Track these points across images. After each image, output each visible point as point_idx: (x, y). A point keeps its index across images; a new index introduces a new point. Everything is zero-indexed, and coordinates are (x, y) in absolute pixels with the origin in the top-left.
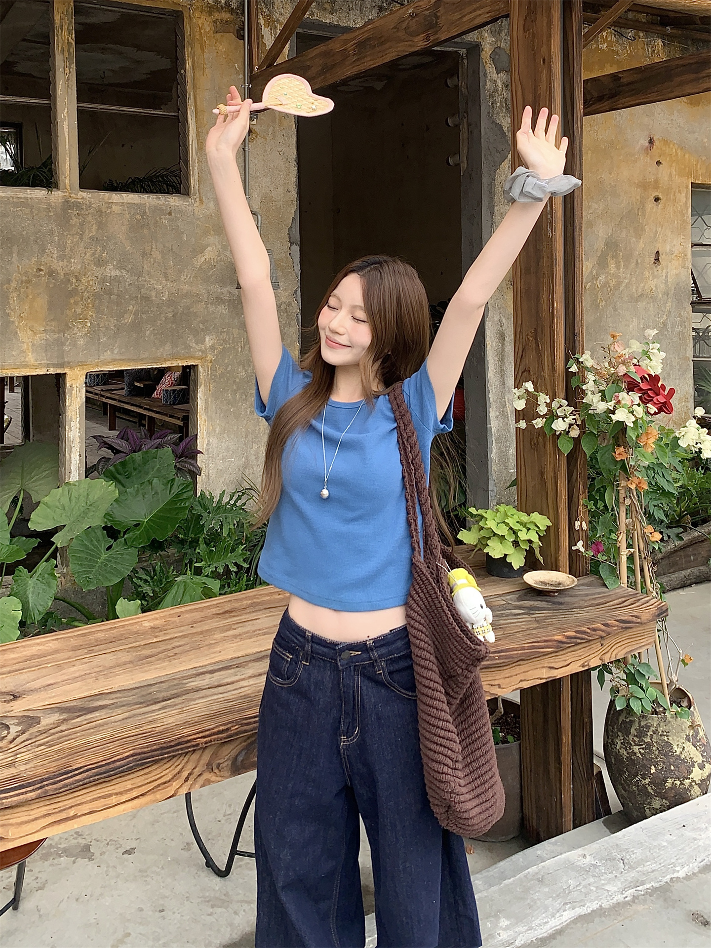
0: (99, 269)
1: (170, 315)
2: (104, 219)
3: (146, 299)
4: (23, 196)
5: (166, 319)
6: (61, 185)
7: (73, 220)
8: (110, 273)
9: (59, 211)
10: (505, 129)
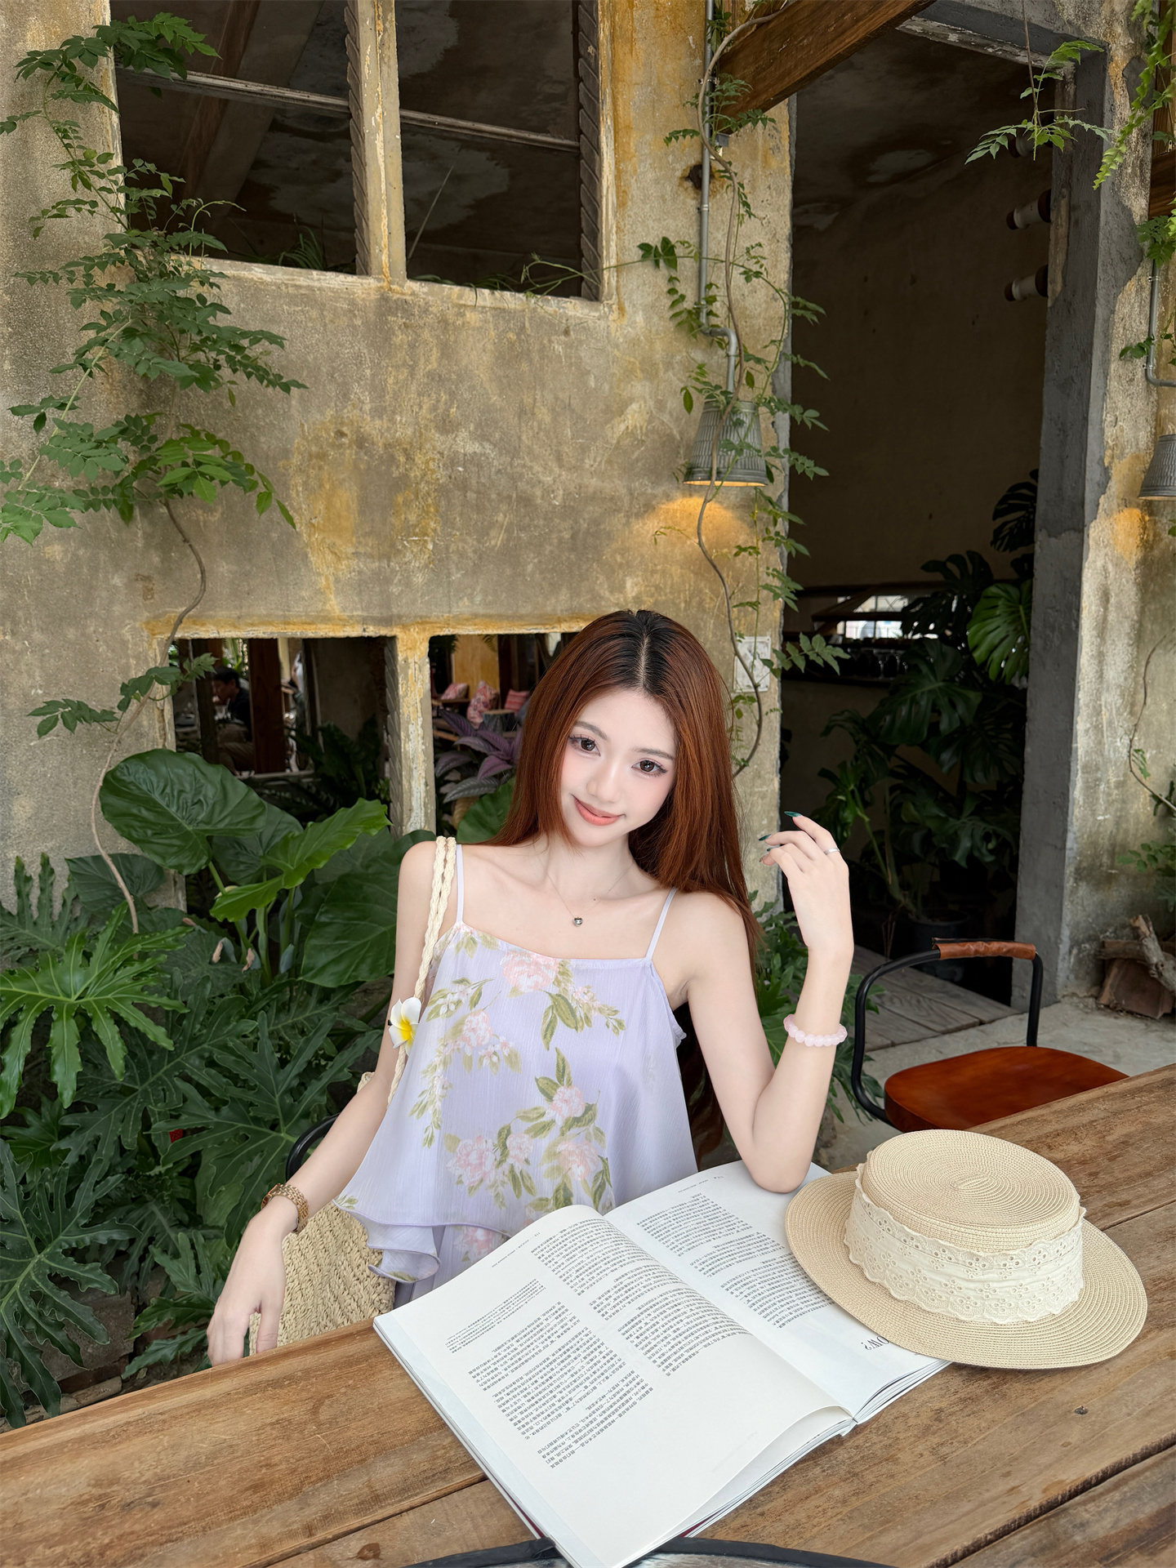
0: (442, 438)
1: (566, 535)
2: (452, 338)
3: (526, 501)
4: (305, 284)
5: (560, 540)
6: (374, 266)
7: (397, 336)
8: (464, 447)
9: (371, 316)
10: (1137, 219)
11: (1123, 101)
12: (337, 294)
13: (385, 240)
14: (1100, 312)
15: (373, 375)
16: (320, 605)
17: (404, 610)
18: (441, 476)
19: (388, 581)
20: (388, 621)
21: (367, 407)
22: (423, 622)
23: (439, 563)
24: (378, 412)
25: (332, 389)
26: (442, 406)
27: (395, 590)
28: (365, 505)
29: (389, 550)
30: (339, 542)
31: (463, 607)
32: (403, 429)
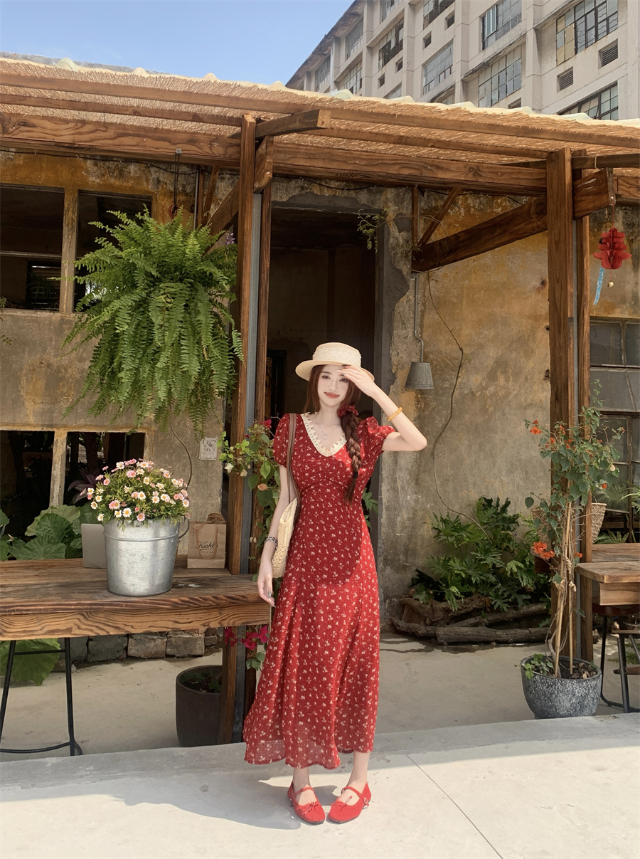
7: (66, 331)
9: (57, 325)
10: (405, 274)
11: (394, 230)
12: (45, 319)
13: (65, 301)
14: (386, 310)
15: (55, 344)
16: (26, 420)
17: (58, 422)
18: (78, 376)
19: (53, 412)
20: (52, 426)
21: (52, 354)
22: (65, 426)
24: (56, 356)
25: (40, 349)
26: (80, 353)
27: (55, 415)
28: (47, 387)
29: (55, 401)
30: (36, 398)
31: (82, 422)
32: (65, 361)
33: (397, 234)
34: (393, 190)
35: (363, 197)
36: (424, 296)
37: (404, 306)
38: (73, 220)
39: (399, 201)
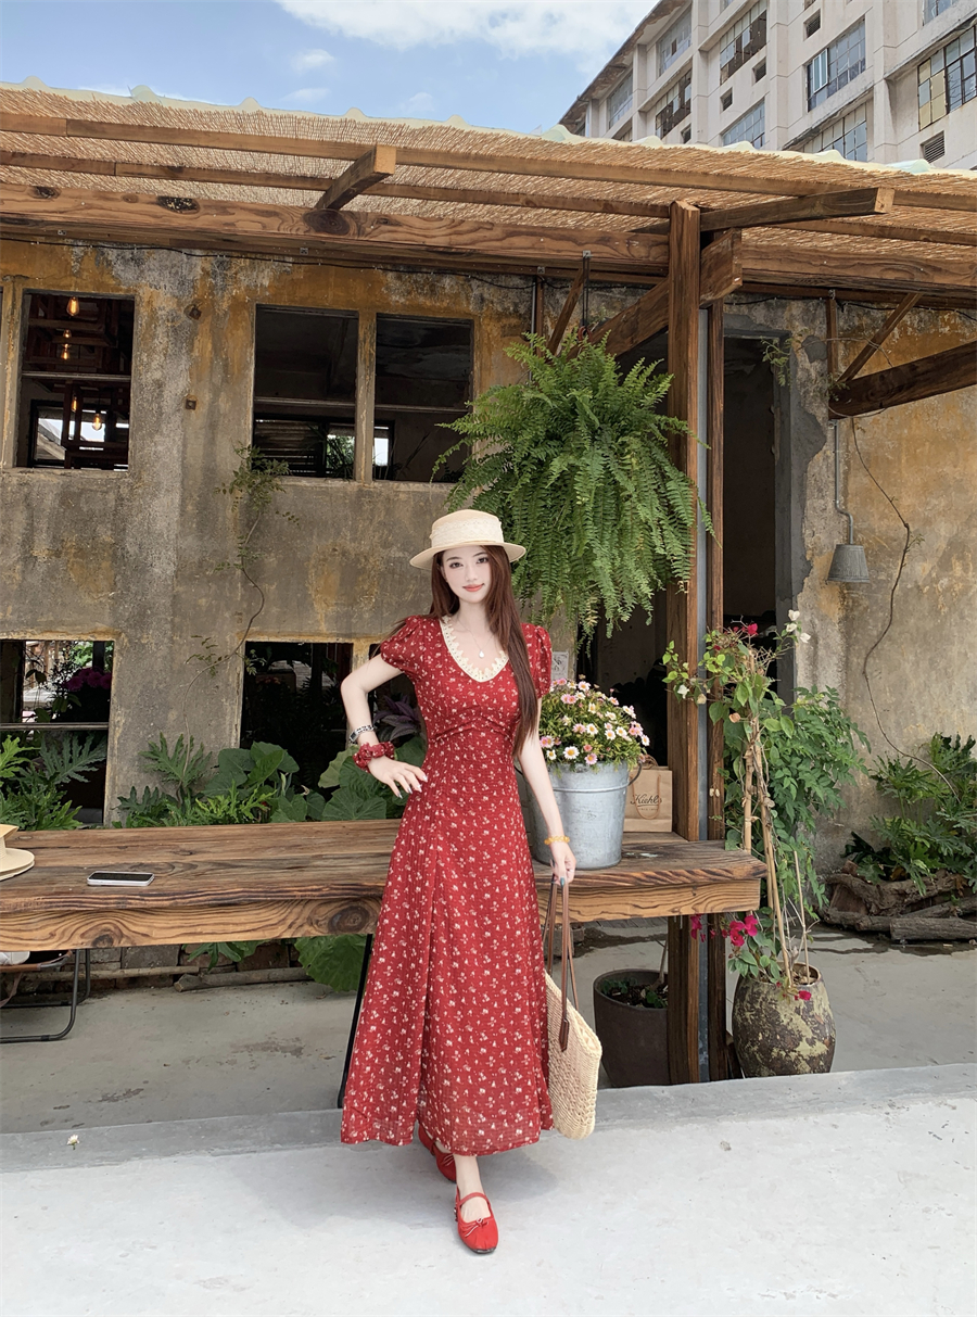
0: (384, 551)
2: (392, 506)
6: (357, 477)
7: (365, 507)
8: (394, 554)
10: (820, 420)
11: (803, 358)
12: (338, 490)
13: (363, 466)
14: (795, 472)
15: (352, 524)
16: (315, 628)
17: (358, 631)
18: (382, 567)
19: (351, 617)
20: (349, 636)
21: (348, 538)
22: (367, 637)
23: (377, 609)
24: (353, 540)
25: (332, 531)
26: (385, 536)
27: (354, 621)
28: (343, 581)
29: (353, 602)
30: (329, 598)
32: (365, 547)
33: (807, 365)
34: (800, 303)
35: (760, 314)
36: (847, 451)
37: (820, 466)
38: (371, 354)
39: (809, 320)
